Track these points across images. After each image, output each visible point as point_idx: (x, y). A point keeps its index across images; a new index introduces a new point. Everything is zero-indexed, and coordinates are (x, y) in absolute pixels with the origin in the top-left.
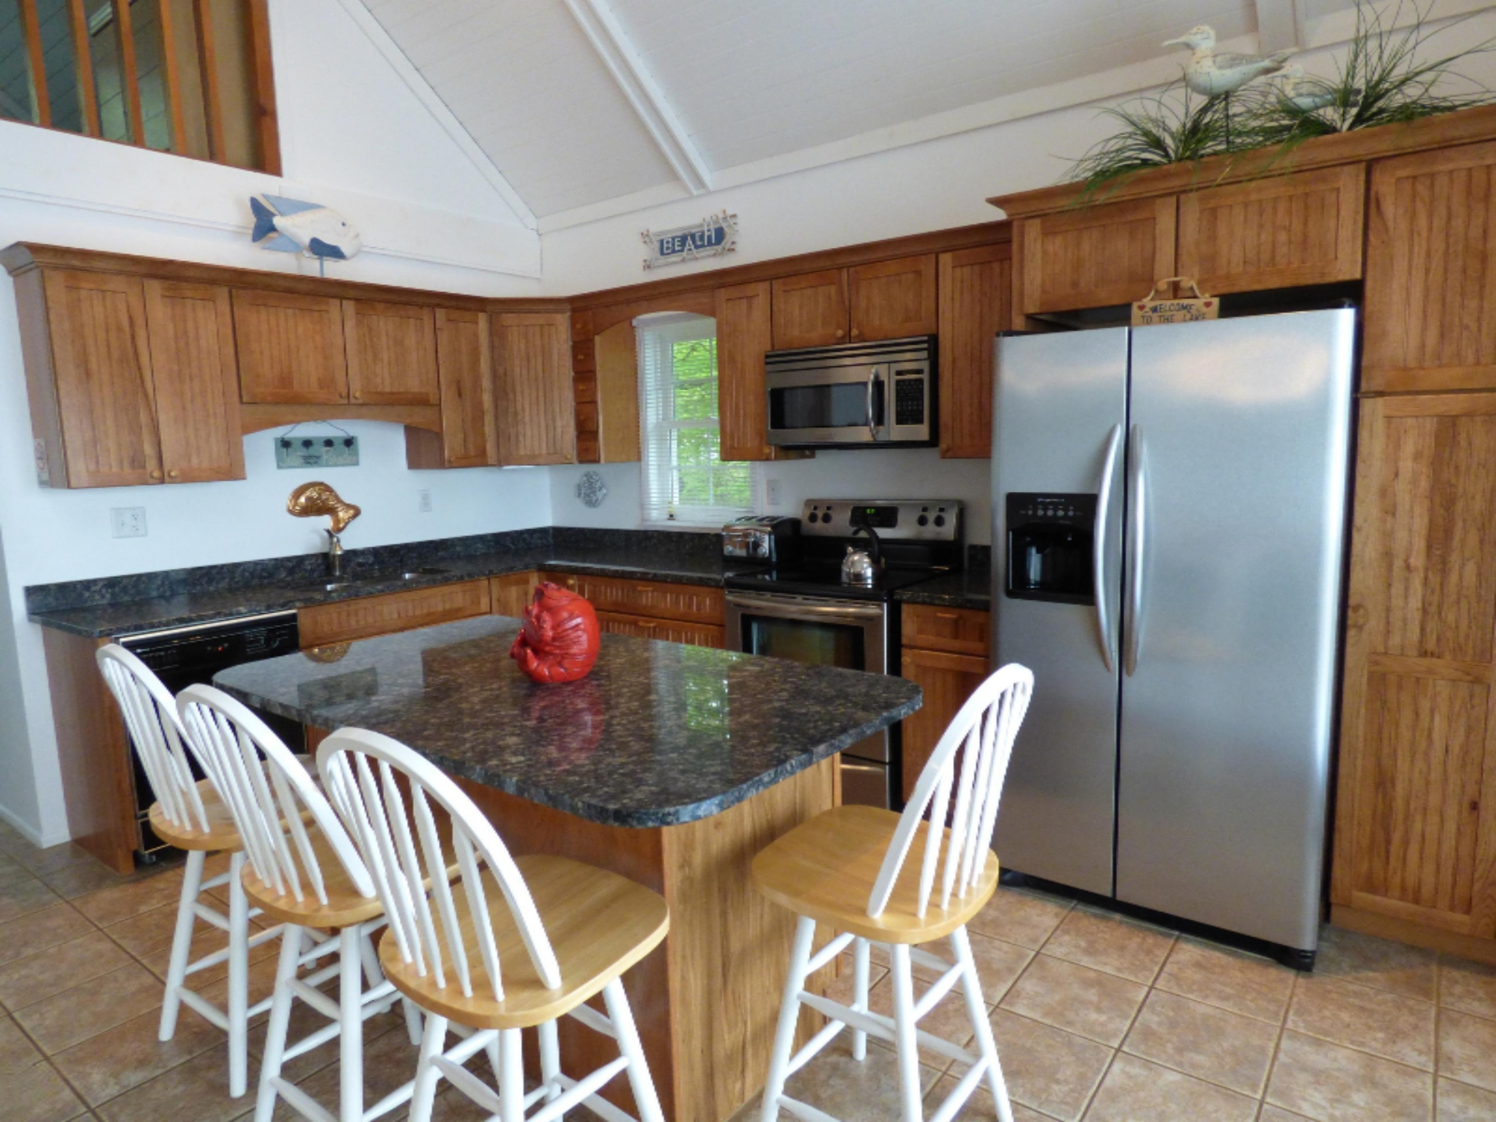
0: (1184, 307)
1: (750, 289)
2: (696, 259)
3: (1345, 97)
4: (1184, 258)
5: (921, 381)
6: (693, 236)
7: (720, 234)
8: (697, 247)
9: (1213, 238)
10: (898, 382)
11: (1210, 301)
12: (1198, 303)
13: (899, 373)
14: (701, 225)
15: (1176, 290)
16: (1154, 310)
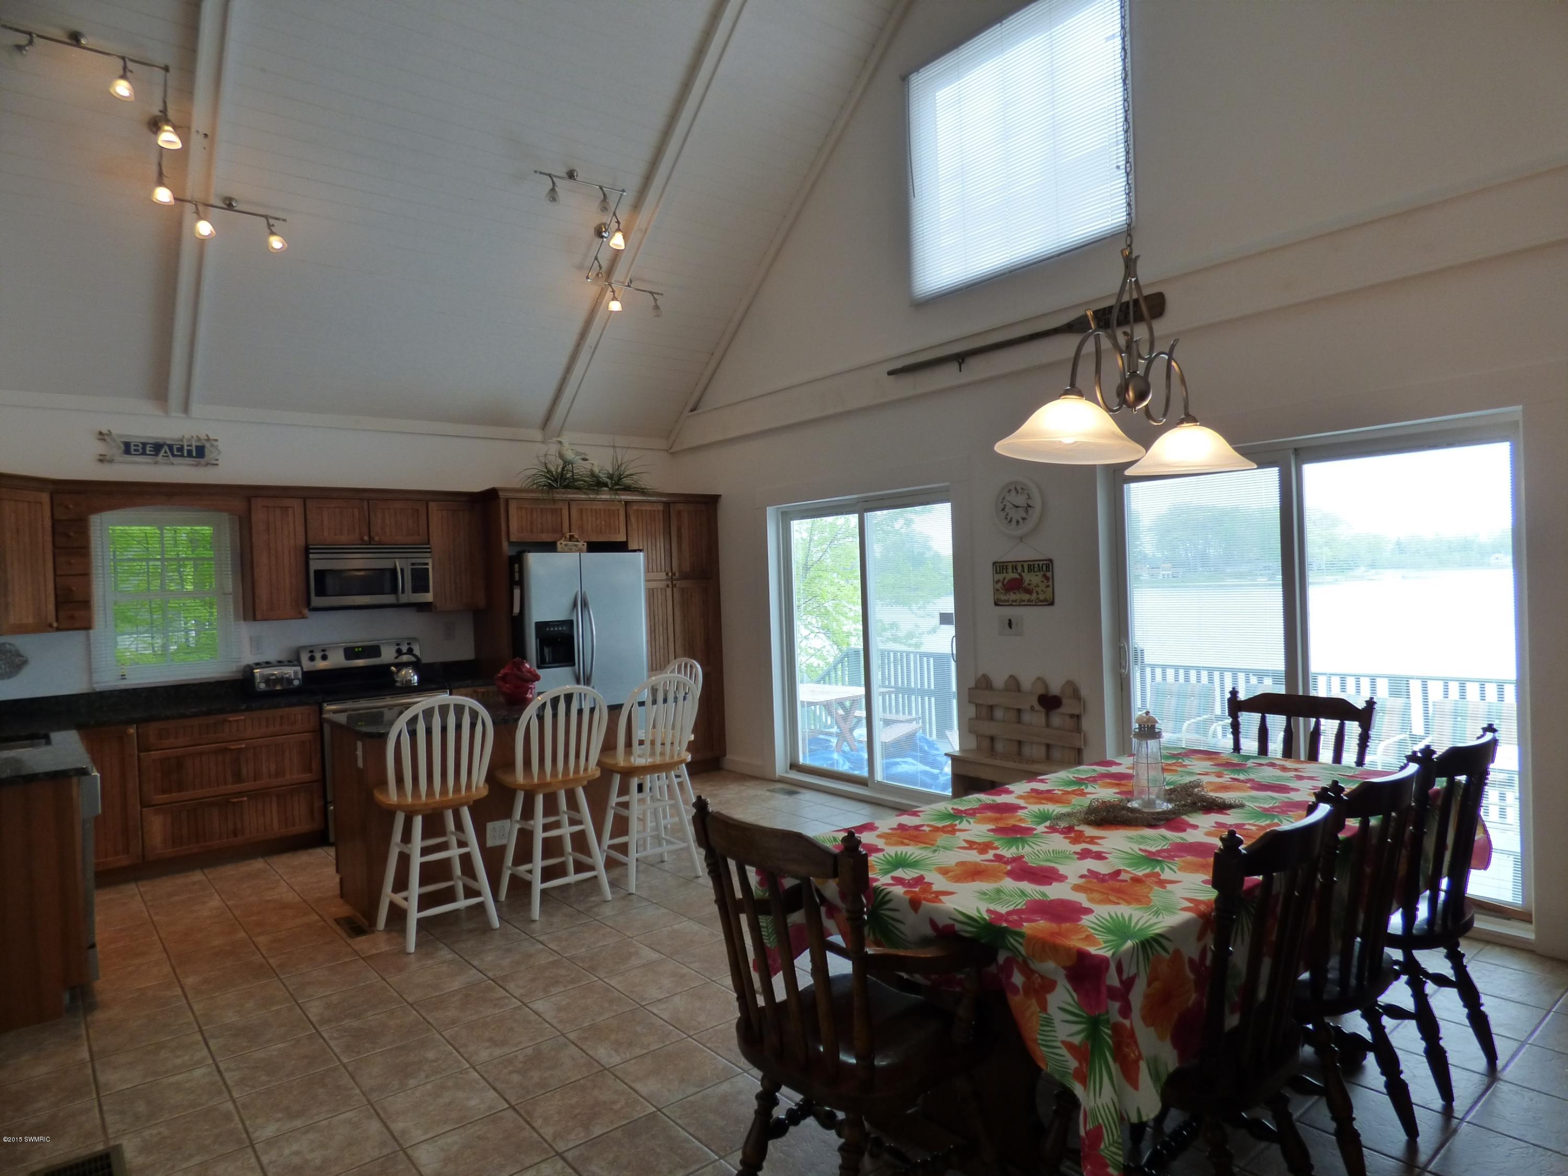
0: (576, 545)
1: (287, 502)
2: (173, 464)
3: (611, 477)
4: (573, 527)
5: (428, 569)
6: (171, 447)
7: (200, 452)
8: (174, 455)
9: (582, 520)
10: (412, 569)
11: (582, 545)
12: (580, 544)
13: (413, 564)
14: (182, 440)
15: (571, 537)
16: (566, 545)
